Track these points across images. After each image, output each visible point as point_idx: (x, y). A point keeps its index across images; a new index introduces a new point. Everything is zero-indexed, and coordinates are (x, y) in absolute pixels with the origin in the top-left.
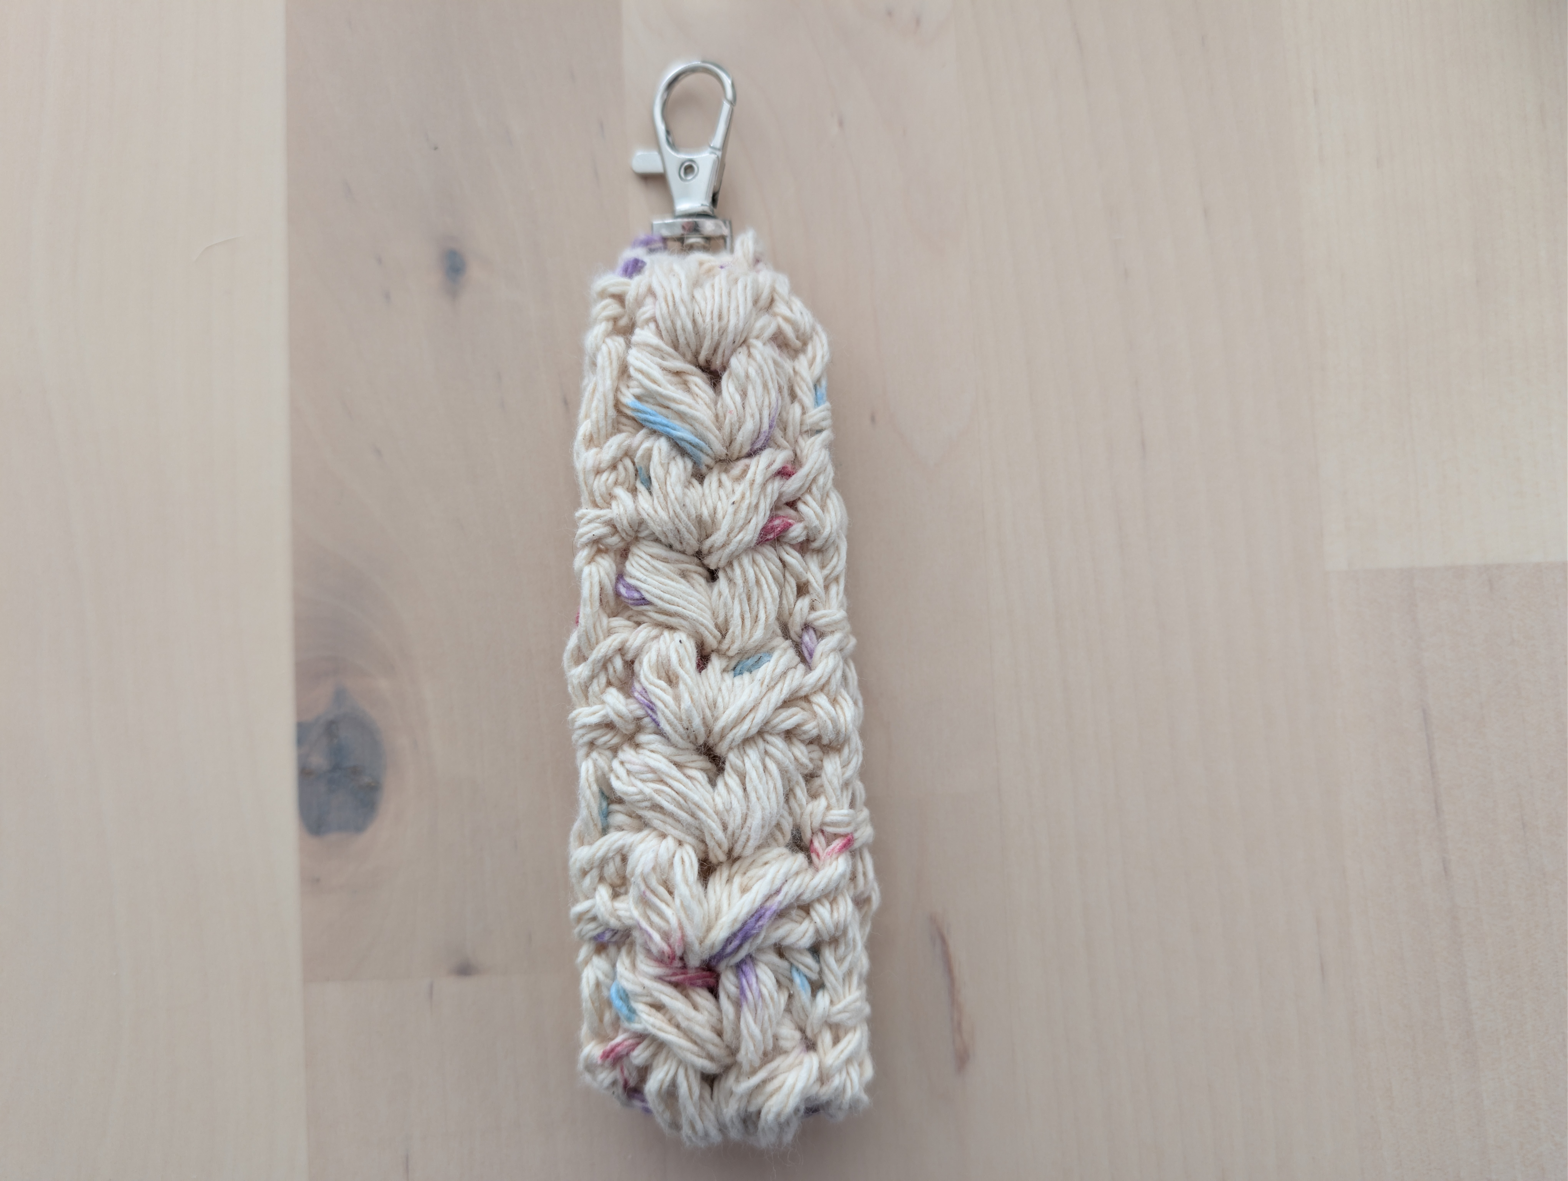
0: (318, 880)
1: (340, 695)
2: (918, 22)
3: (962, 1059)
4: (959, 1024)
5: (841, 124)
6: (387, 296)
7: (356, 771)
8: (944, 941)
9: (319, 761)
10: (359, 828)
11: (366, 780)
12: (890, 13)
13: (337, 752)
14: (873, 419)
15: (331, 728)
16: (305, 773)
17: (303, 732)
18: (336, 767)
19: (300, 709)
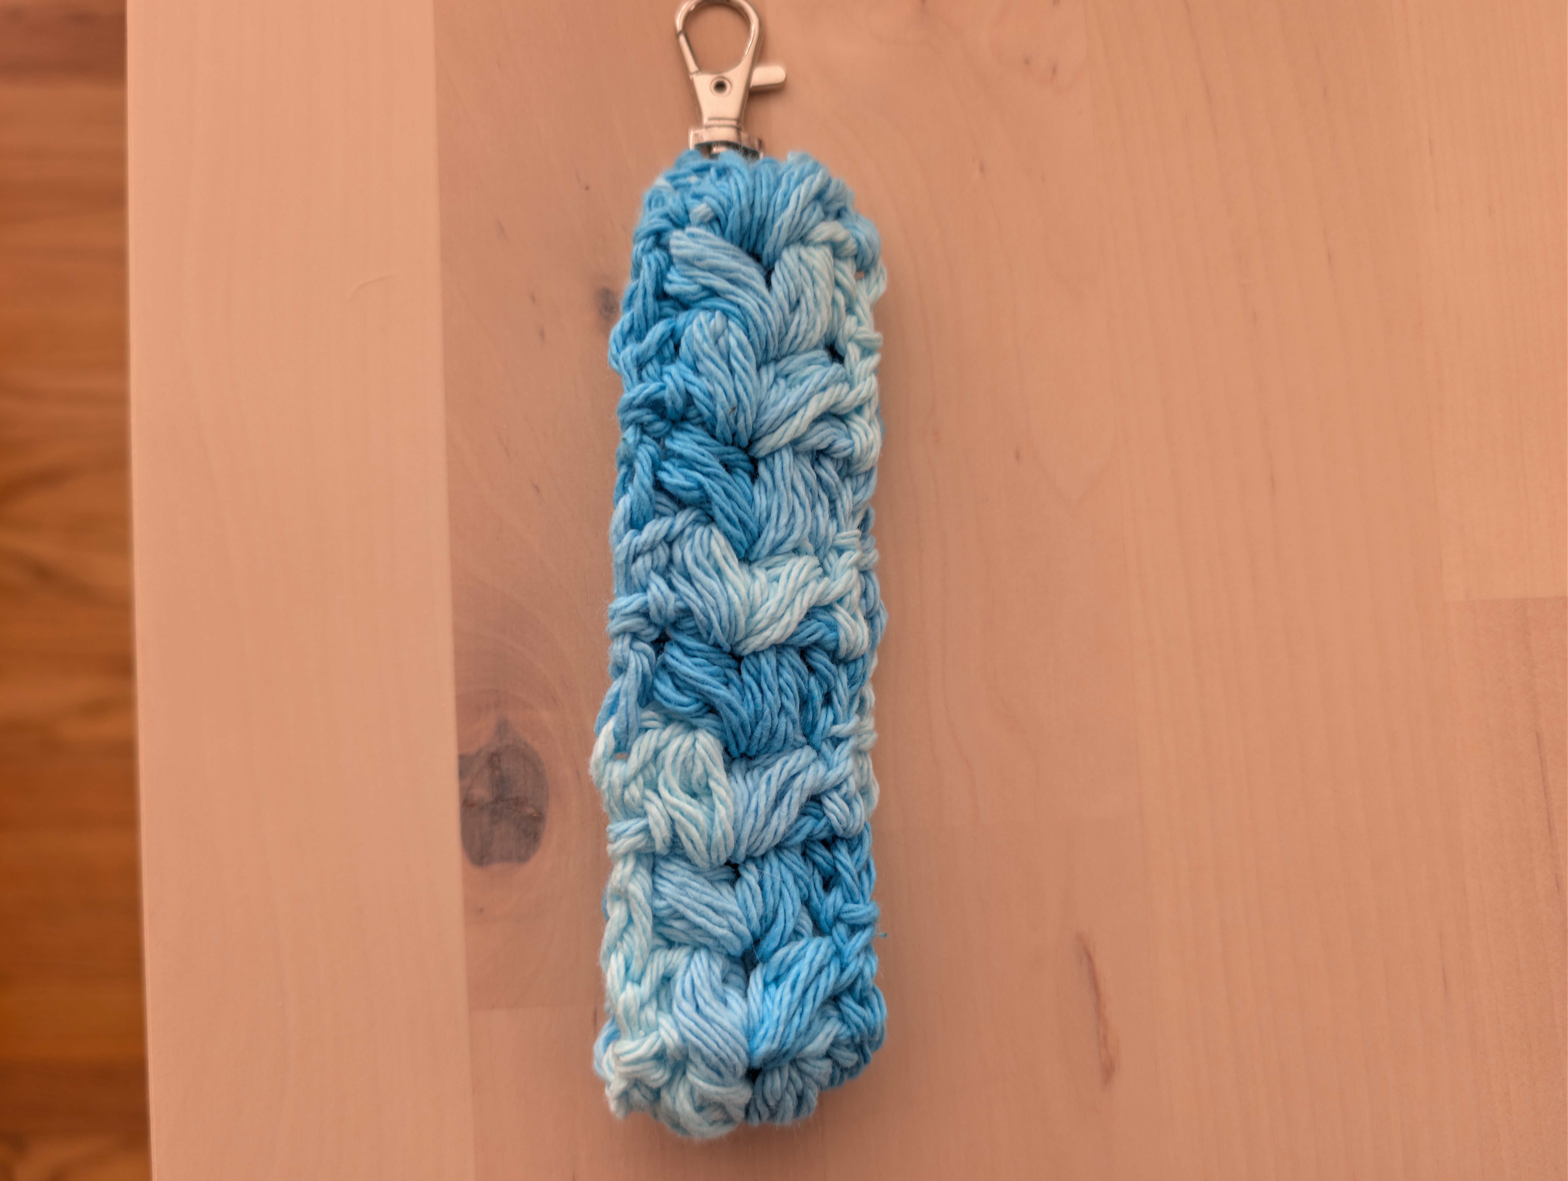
0: (482, 910)
1: (503, 728)
2: (1054, 70)
3: (1108, 1071)
4: (1105, 1037)
5: (982, 169)
6: (542, 334)
7: (519, 802)
8: (1090, 958)
9: (482, 792)
10: (523, 859)
11: (529, 810)
12: (1027, 62)
13: (501, 784)
14: (1017, 456)
15: (493, 759)
16: (467, 804)
17: (465, 764)
18: (499, 798)
19: (461, 741)
